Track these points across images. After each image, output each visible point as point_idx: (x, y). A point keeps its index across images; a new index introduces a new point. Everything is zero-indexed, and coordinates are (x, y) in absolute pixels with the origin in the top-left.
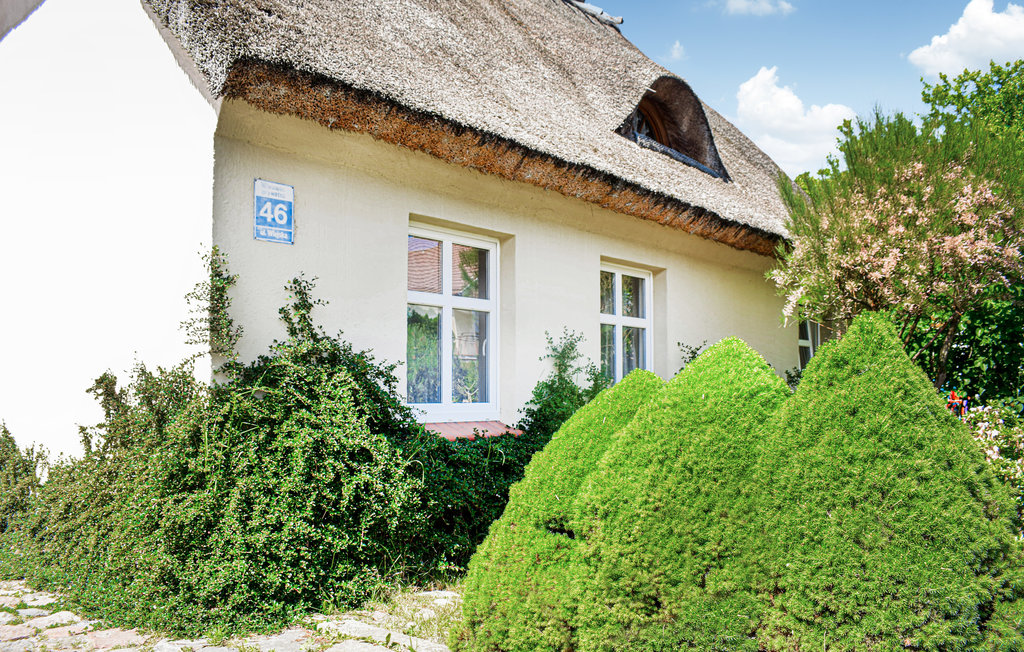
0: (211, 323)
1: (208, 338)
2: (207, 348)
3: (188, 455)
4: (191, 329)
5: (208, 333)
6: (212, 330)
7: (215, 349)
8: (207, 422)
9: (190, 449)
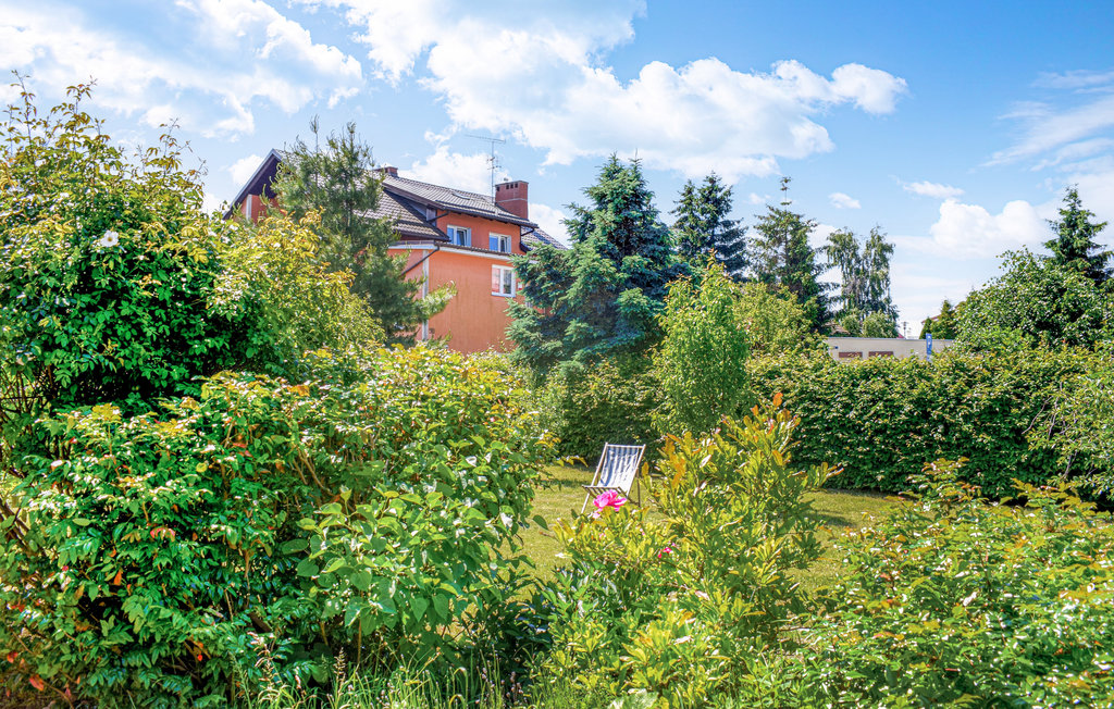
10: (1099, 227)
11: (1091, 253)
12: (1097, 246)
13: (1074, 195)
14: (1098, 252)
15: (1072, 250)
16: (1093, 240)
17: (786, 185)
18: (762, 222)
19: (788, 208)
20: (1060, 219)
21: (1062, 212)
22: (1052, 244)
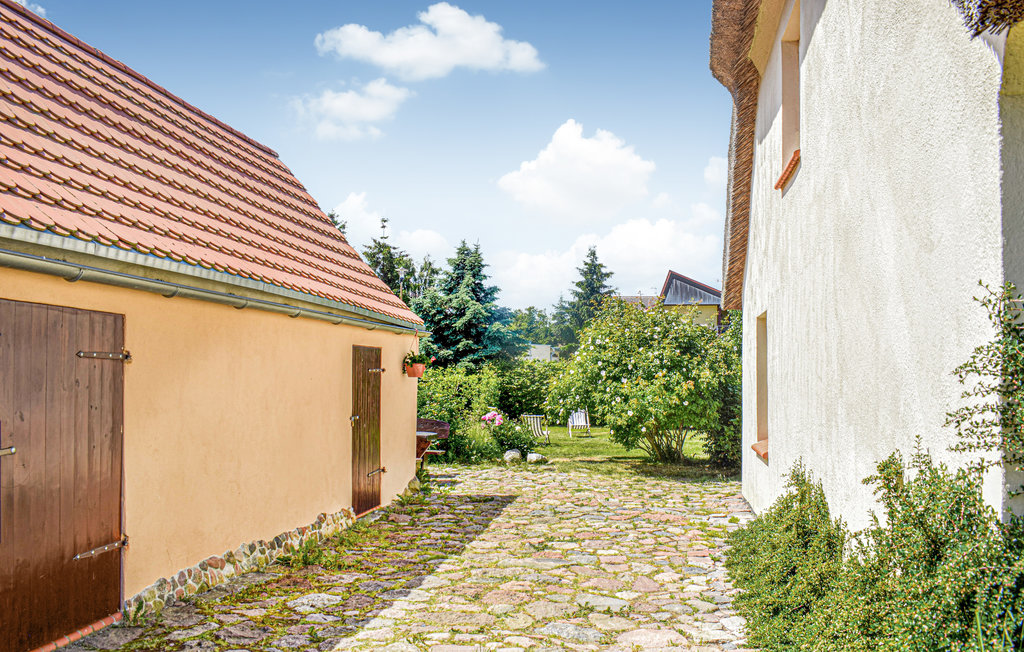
0: (1002, 413)
1: (998, 440)
2: (996, 455)
3: (952, 636)
4: (965, 425)
5: (997, 430)
6: (1004, 424)
7: (1009, 457)
8: (989, 582)
9: (956, 627)
10: (608, 275)
11: (603, 291)
12: (606, 287)
13: (593, 254)
14: (606, 290)
15: (593, 288)
16: (604, 283)
17: (385, 224)
18: (367, 250)
19: (387, 242)
20: (585, 268)
21: (586, 264)
22: (579, 284)
